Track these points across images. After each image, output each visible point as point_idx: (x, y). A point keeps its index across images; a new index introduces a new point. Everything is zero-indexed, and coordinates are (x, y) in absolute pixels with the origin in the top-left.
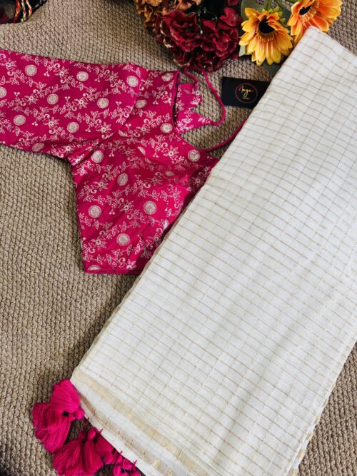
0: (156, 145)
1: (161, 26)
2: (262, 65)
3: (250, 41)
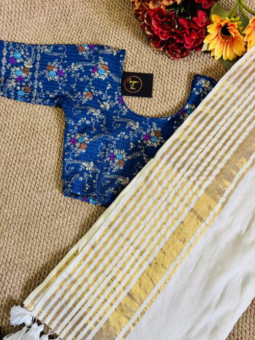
1: (145, 16)
2: (219, 60)
3: (212, 40)
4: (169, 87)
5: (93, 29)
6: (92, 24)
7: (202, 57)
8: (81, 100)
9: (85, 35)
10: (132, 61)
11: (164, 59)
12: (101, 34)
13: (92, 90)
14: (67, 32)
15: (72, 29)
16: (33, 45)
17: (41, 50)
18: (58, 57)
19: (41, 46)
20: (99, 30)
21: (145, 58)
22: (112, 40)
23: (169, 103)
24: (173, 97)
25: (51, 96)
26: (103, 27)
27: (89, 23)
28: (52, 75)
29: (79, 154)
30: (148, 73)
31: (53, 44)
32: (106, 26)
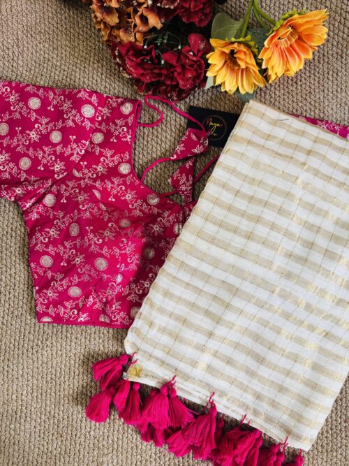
0: (112, 188)
1: (117, 54)
2: (234, 94)
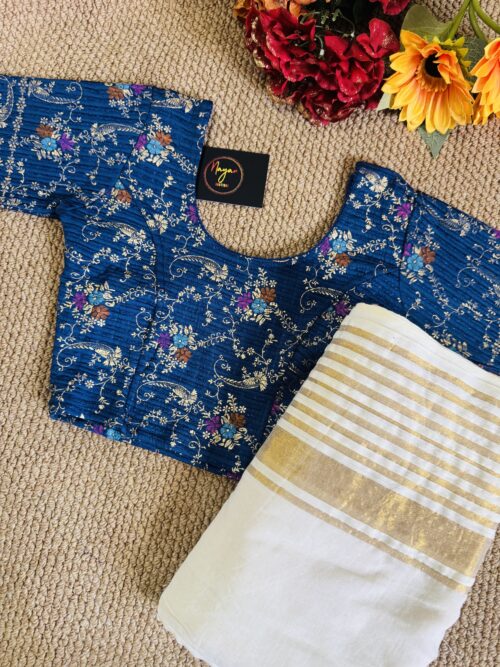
1: (254, 27)
2: (417, 130)
3: (401, 86)
4: (301, 186)
5: (146, 46)
6: (143, 36)
7: (379, 122)
8: (105, 206)
9: (125, 60)
10: (225, 124)
11: (295, 122)
12: (162, 60)
13: (131, 187)
14: (88, 50)
15: (98, 45)
16: (11, 78)
17: (27, 90)
18: (63, 108)
19: (29, 80)
20: (158, 51)
21: (253, 118)
22: (184, 75)
23: (299, 221)
24: (309, 209)
25: (41, 193)
26: (168, 43)
27: (138, 31)
28: (48, 147)
29: (90, 328)
30: (257, 151)
31: (55, 76)
32: (176, 41)
